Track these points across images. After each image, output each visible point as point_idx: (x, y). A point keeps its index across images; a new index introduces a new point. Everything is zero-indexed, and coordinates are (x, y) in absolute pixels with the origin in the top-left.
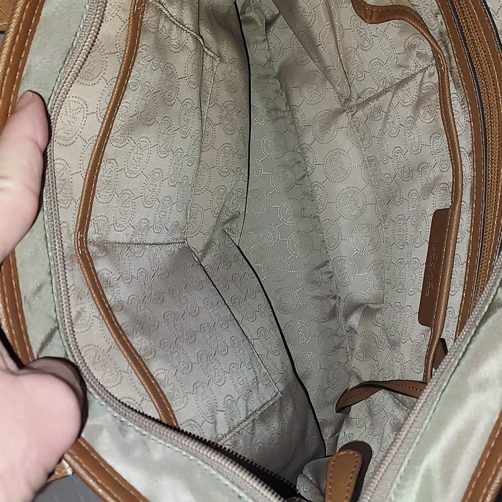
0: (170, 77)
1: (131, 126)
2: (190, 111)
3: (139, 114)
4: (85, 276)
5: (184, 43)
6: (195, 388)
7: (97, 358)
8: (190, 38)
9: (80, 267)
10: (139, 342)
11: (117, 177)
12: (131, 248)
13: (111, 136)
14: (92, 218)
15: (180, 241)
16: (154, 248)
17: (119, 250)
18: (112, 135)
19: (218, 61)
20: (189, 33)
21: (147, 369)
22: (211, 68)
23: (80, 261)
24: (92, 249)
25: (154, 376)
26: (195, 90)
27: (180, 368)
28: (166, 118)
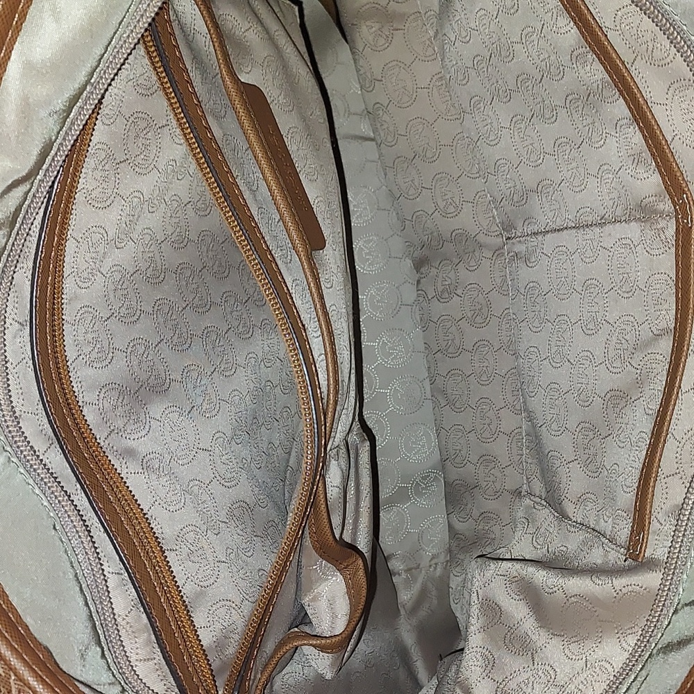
0: (590, 460)
1: (638, 385)
2: (553, 420)
3: (628, 403)
4: (676, 164)
5: (578, 507)
6: (516, 5)
7: (650, 49)
8: (571, 515)
9: (685, 176)
10: (595, 72)
11: (647, 313)
12: (599, 218)
13: (667, 367)
14: (673, 249)
15: (514, 240)
16: (559, 223)
17: (619, 212)
18: (665, 368)
19: (523, 491)
20: (574, 522)
21: (582, 33)
22: (530, 480)
23: (684, 185)
24: (667, 206)
25: (572, 23)
26: (550, 449)
27: (537, 36)
28: (586, 404)
